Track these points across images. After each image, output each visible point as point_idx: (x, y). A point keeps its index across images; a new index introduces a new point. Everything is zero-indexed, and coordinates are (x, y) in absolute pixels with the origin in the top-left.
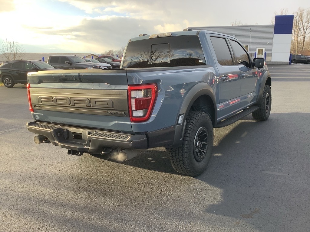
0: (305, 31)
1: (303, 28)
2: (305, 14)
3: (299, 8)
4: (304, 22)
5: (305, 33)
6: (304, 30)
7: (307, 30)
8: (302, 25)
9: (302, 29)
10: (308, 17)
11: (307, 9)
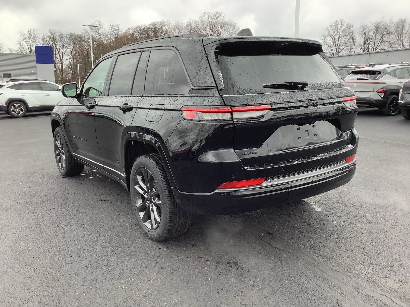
0: (61, 57)
1: (58, 54)
2: (58, 38)
3: (50, 31)
4: (58, 46)
5: (62, 60)
7: (63, 56)
8: (57, 51)
9: (58, 56)
10: (62, 41)
11: (58, 32)
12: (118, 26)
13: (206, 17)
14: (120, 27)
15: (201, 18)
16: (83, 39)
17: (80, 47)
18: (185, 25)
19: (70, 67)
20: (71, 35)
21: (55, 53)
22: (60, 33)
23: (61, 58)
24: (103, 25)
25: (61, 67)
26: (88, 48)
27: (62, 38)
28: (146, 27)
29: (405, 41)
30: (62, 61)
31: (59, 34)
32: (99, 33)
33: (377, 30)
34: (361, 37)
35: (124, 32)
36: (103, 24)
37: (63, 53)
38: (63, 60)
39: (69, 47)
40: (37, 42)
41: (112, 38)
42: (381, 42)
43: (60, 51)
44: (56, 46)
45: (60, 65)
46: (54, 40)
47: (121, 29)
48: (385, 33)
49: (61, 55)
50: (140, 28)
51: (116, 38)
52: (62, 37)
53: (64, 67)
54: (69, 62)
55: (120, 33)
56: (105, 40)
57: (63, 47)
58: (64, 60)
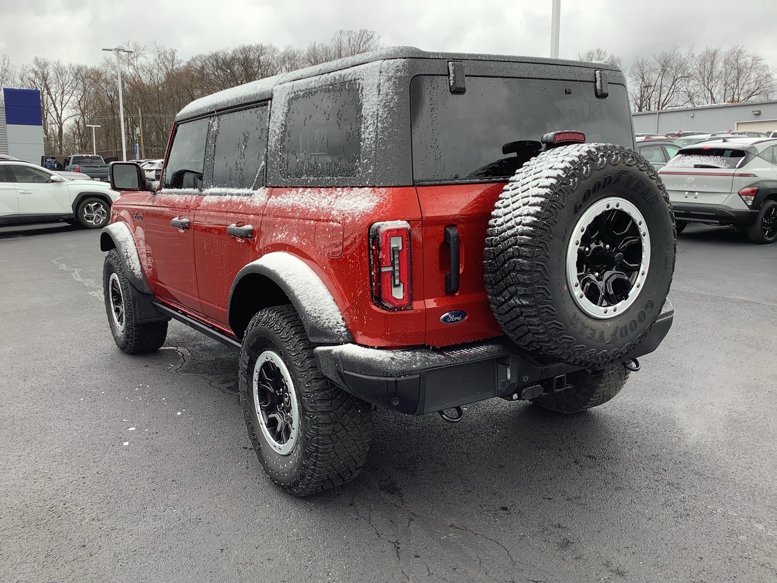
0: (59, 112)
1: (53, 105)
2: (52, 74)
3: (36, 60)
4: (52, 90)
5: (60, 118)
6: (56, 110)
7: (62, 110)
8: (50, 101)
9: (52, 109)
10: (60, 81)
11: (53, 63)
12: (173, 53)
13: (345, 39)
14: (176, 55)
15: (334, 42)
16: (103, 77)
17: (97, 93)
18: (305, 53)
19: (77, 130)
20: (80, 69)
21: (47, 103)
22: (57, 64)
23: (58, 114)
24: (143, 50)
25: (58, 130)
26: (113, 95)
27: (61, 74)
28: (228, 56)
29: (716, 91)
30: (60, 120)
31: (56, 66)
32: (136, 65)
33: (665, 71)
34: (635, 82)
35: (183, 64)
36: (143, 48)
37: (62, 103)
38: (62, 118)
39: (75, 92)
40: (10, 82)
41: (161, 76)
42: (673, 92)
43: (56, 100)
44: (48, 89)
45: (56, 128)
46: (45, 79)
47: (179, 59)
48: (679, 75)
49: (59, 108)
50: (215, 57)
51: (169, 75)
52: (60, 72)
53: (64, 131)
54: (75, 121)
55: (177, 66)
56: (146, 79)
57: (63, 93)
58: (64, 116)
